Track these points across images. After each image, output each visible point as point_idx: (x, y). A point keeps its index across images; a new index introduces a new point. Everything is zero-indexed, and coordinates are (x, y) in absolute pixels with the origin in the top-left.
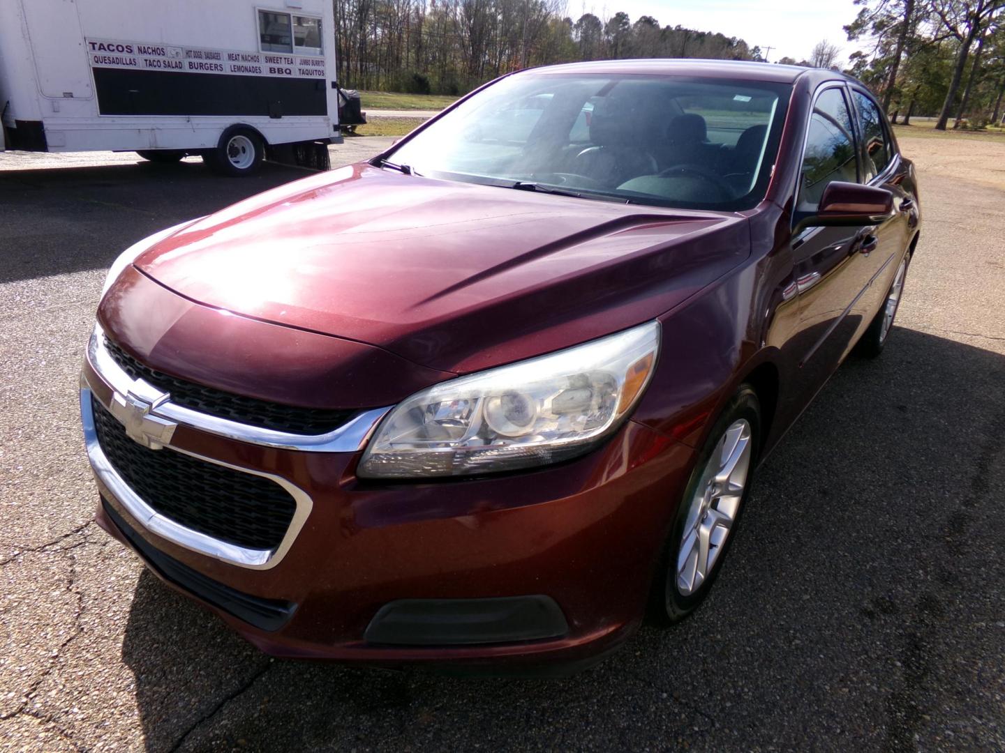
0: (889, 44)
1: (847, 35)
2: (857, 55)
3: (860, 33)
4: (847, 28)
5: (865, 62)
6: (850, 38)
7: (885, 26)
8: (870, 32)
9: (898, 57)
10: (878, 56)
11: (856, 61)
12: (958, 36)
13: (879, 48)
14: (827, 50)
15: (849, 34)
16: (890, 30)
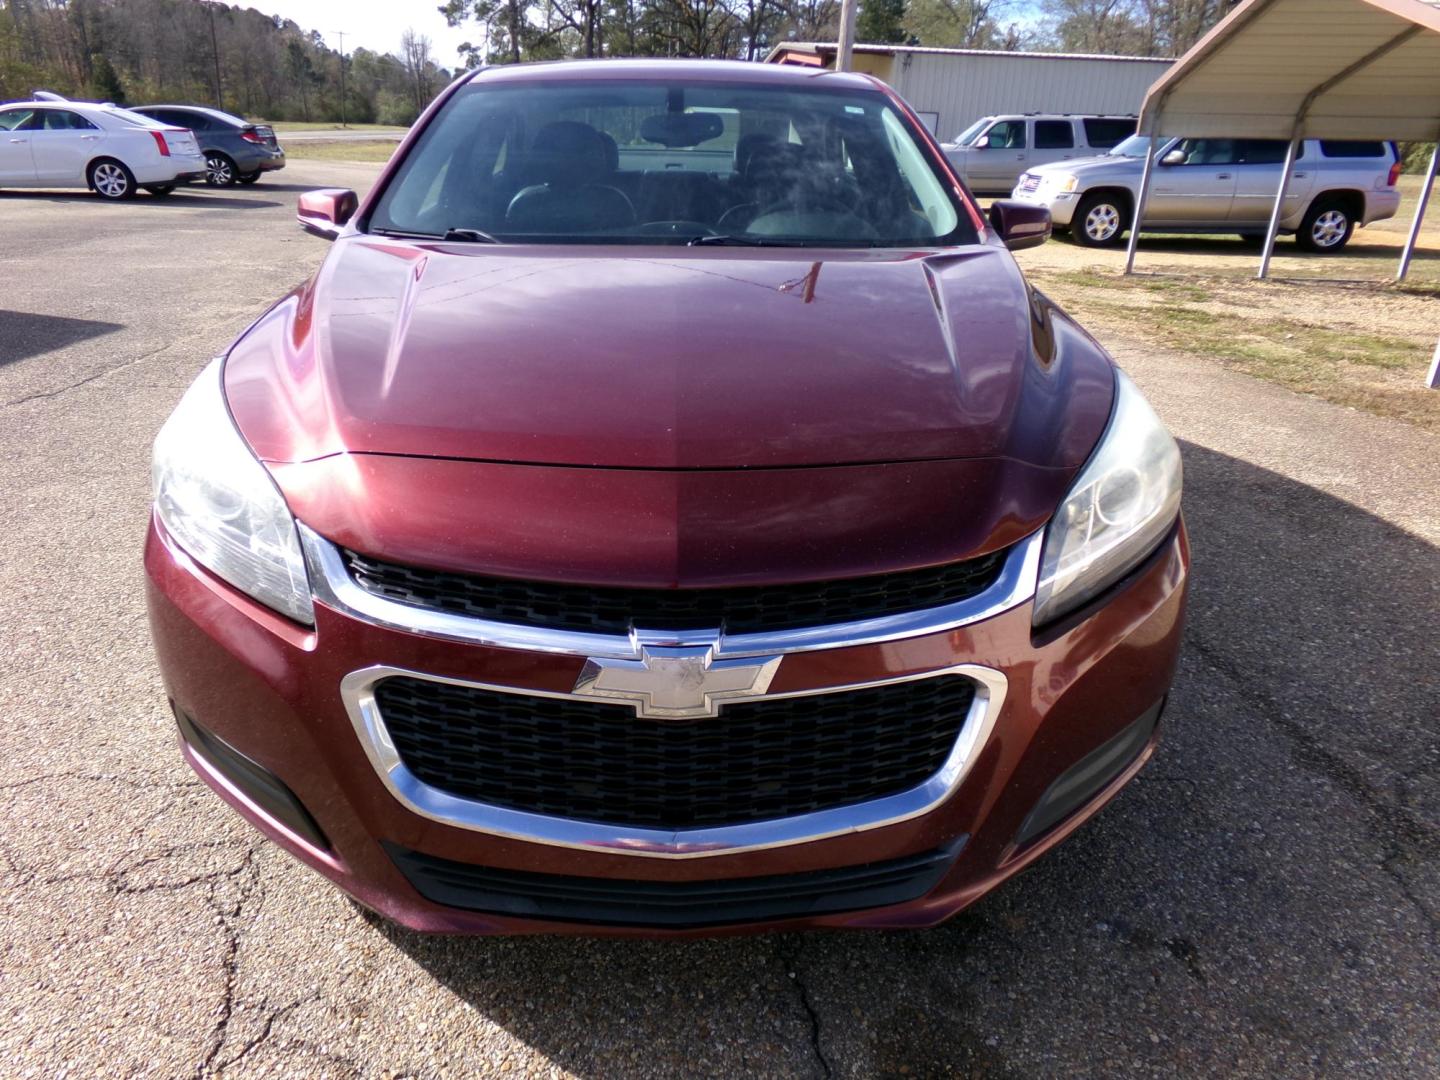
0: (500, 33)
1: (446, 20)
2: (464, 48)
3: (461, 18)
4: (443, 10)
5: (478, 57)
6: (451, 24)
7: (489, 10)
8: (474, 16)
9: (517, 52)
10: (492, 50)
11: (466, 55)
12: (574, 24)
13: (490, 39)
14: (417, 40)
15: (448, 17)
16: (497, 16)
